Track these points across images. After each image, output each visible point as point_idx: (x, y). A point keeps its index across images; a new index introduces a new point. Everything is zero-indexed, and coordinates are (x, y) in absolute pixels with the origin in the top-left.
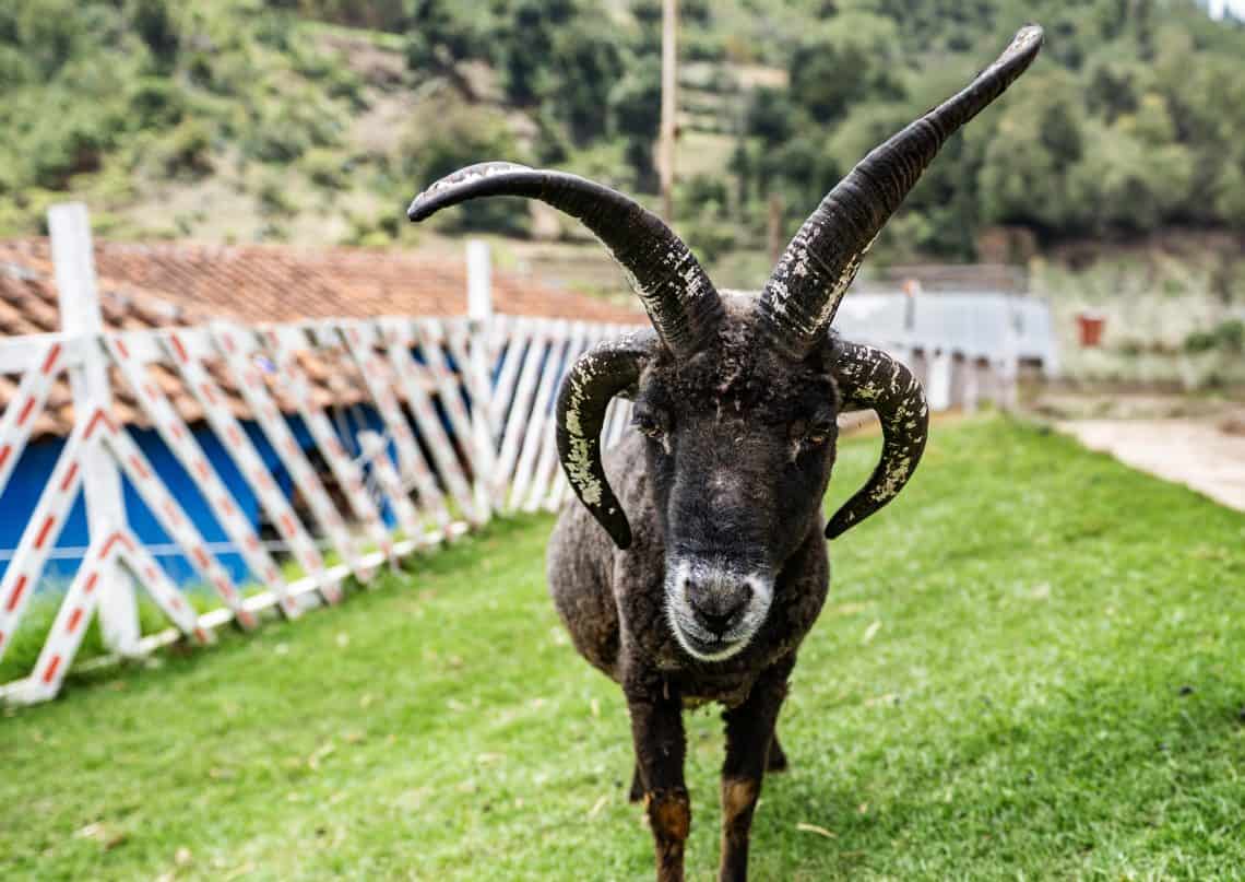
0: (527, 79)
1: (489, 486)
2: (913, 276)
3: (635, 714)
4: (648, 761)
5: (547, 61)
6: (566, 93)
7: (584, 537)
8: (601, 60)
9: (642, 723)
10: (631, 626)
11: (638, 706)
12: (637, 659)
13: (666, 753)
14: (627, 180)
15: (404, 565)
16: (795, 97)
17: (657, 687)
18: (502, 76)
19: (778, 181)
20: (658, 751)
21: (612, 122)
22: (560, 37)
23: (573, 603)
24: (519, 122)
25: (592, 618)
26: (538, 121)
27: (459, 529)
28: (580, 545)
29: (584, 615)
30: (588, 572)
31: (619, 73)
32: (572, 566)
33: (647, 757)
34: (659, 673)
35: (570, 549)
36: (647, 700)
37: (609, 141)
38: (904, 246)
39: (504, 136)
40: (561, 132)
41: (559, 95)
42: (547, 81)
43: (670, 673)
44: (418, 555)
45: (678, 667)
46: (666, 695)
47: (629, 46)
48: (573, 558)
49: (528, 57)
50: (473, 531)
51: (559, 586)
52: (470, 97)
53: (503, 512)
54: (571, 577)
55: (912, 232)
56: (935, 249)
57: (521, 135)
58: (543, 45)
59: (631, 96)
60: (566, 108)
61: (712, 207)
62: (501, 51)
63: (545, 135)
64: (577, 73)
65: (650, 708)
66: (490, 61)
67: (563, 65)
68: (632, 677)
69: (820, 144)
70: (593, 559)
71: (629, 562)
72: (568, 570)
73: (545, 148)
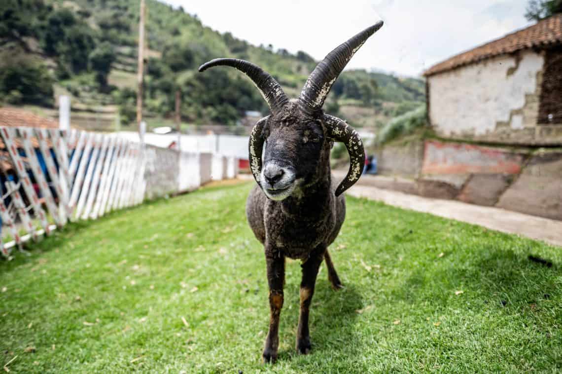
0: (54, 46)
1: (66, 207)
2: (210, 129)
3: (268, 262)
4: (271, 279)
5: (63, 40)
6: (70, 52)
7: (258, 201)
8: (85, 41)
9: (270, 265)
10: (269, 232)
11: (269, 260)
12: (270, 244)
13: (278, 276)
14: (96, 88)
15: (25, 246)
16: (164, 62)
17: (277, 253)
18: (43, 44)
19: (158, 93)
20: (274, 276)
21: (90, 65)
22: (68, 31)
23: (254, 222)
24: (49, 62)
25: (260, 228)
26: (58, 62)
27: (52, 228)
28: (257, 203)
29: (258, 227)
30: (260, 213)
31: (93, 47)
32: (254, 210)
33: (271, 277)
34: (277, 249)
35: (254, 204)
36: (273, 258)
37: (88, 72)
38: (207, 119)
39: (42, 67)
40: (68, 67)
41: (68, 53)
42: (62, 47)
43: (280, 248)
44: (32, 241)
45: (283, 246)
46: (279, 256)
47: (97, 37)
48: (255, 207)
49: (54, 37)
50: (59, 229)
51: (250, 216)
52: (28, 51)
53: (72, 220)
54: (254, 213)
55: (209, 114)
56: (218, 120)
57: (50, 67)
58: (61, 34)
59: (98, 56)
60: (70, 58)
61: (131, 100)
62: (42, 34)
63: (60, 68)
64: (75, 45)
65: (273, 261)
66: (37, 37)
67: (69, 42)
68: (268, 250)
69: (174, 79)
70: (261, 208)
71: (270, 209)
72: (253, 211)
73: (60, 73)
